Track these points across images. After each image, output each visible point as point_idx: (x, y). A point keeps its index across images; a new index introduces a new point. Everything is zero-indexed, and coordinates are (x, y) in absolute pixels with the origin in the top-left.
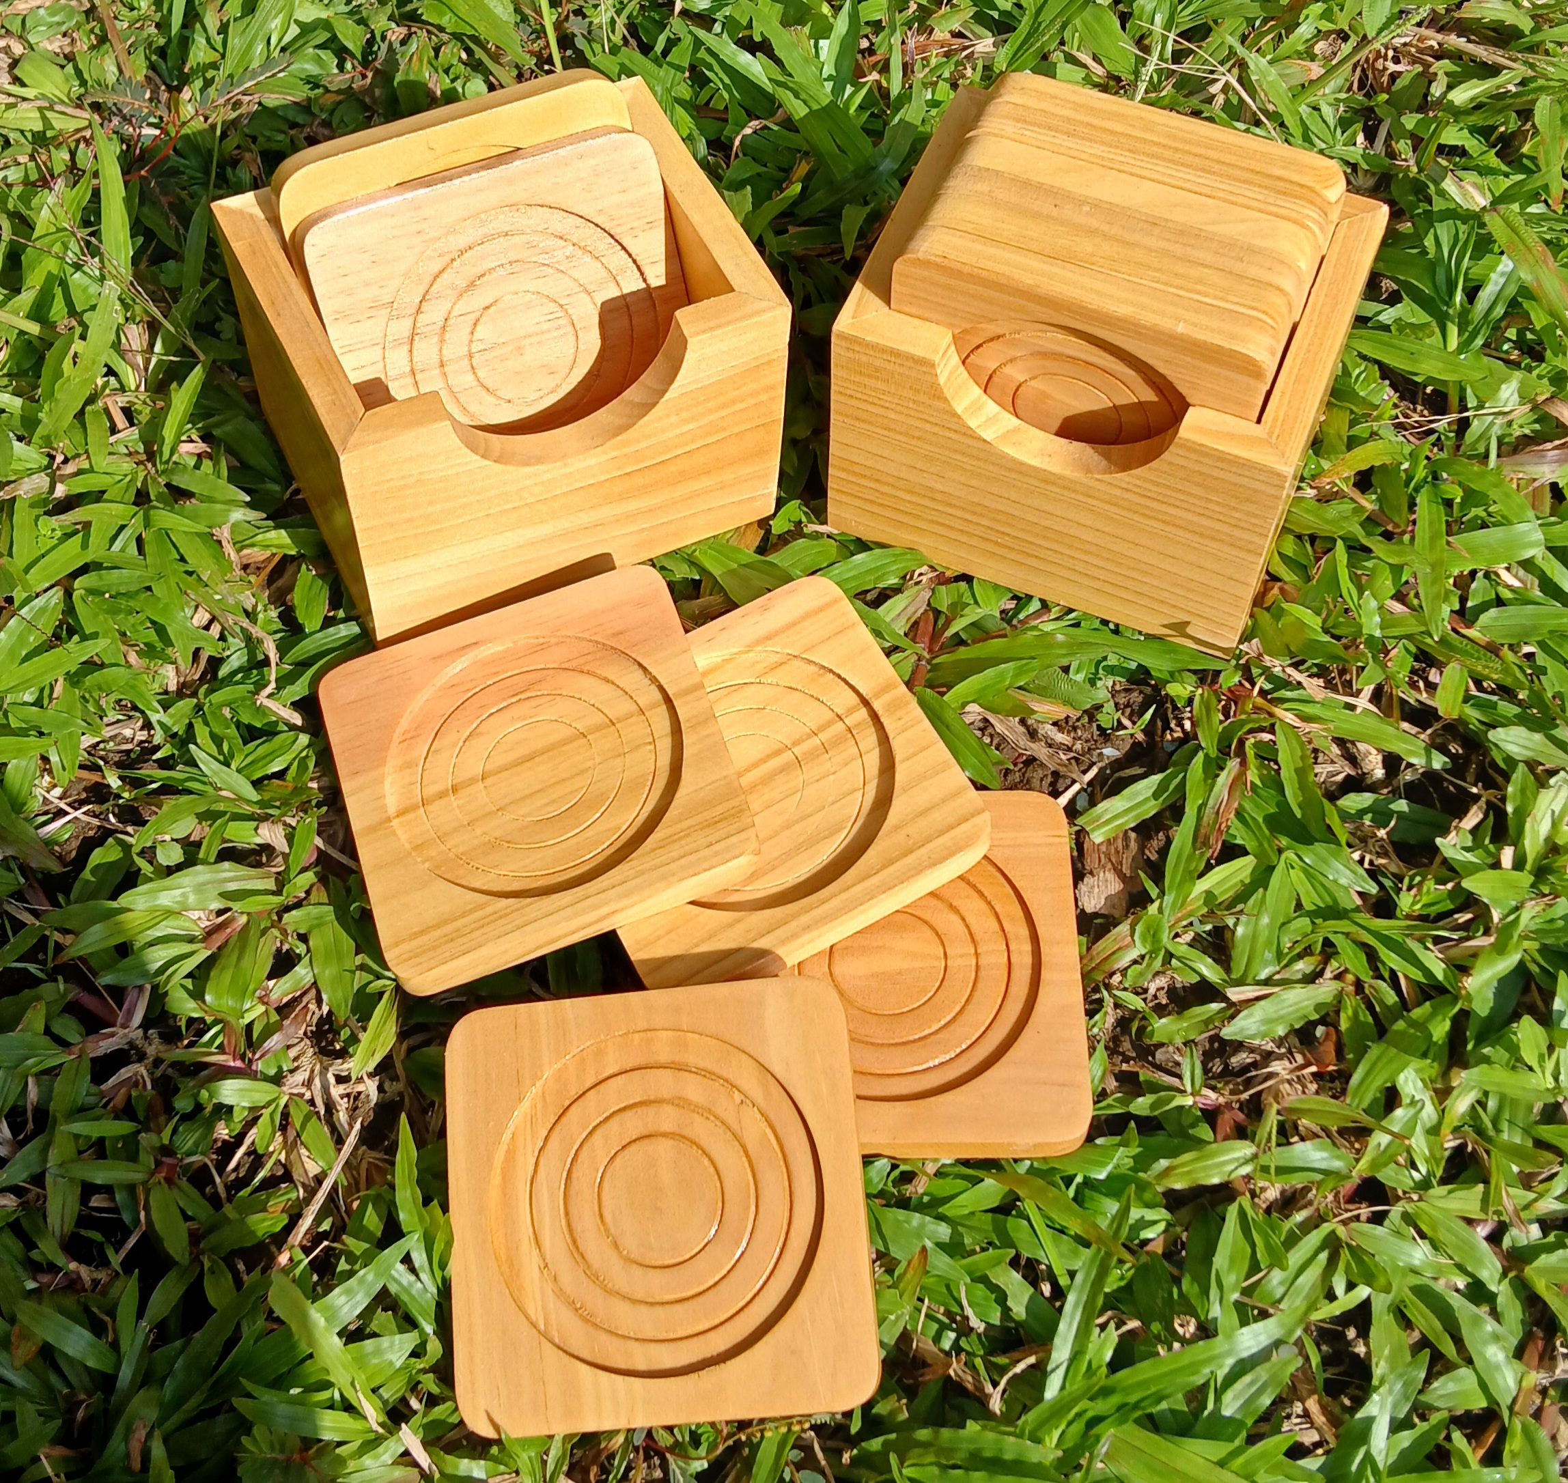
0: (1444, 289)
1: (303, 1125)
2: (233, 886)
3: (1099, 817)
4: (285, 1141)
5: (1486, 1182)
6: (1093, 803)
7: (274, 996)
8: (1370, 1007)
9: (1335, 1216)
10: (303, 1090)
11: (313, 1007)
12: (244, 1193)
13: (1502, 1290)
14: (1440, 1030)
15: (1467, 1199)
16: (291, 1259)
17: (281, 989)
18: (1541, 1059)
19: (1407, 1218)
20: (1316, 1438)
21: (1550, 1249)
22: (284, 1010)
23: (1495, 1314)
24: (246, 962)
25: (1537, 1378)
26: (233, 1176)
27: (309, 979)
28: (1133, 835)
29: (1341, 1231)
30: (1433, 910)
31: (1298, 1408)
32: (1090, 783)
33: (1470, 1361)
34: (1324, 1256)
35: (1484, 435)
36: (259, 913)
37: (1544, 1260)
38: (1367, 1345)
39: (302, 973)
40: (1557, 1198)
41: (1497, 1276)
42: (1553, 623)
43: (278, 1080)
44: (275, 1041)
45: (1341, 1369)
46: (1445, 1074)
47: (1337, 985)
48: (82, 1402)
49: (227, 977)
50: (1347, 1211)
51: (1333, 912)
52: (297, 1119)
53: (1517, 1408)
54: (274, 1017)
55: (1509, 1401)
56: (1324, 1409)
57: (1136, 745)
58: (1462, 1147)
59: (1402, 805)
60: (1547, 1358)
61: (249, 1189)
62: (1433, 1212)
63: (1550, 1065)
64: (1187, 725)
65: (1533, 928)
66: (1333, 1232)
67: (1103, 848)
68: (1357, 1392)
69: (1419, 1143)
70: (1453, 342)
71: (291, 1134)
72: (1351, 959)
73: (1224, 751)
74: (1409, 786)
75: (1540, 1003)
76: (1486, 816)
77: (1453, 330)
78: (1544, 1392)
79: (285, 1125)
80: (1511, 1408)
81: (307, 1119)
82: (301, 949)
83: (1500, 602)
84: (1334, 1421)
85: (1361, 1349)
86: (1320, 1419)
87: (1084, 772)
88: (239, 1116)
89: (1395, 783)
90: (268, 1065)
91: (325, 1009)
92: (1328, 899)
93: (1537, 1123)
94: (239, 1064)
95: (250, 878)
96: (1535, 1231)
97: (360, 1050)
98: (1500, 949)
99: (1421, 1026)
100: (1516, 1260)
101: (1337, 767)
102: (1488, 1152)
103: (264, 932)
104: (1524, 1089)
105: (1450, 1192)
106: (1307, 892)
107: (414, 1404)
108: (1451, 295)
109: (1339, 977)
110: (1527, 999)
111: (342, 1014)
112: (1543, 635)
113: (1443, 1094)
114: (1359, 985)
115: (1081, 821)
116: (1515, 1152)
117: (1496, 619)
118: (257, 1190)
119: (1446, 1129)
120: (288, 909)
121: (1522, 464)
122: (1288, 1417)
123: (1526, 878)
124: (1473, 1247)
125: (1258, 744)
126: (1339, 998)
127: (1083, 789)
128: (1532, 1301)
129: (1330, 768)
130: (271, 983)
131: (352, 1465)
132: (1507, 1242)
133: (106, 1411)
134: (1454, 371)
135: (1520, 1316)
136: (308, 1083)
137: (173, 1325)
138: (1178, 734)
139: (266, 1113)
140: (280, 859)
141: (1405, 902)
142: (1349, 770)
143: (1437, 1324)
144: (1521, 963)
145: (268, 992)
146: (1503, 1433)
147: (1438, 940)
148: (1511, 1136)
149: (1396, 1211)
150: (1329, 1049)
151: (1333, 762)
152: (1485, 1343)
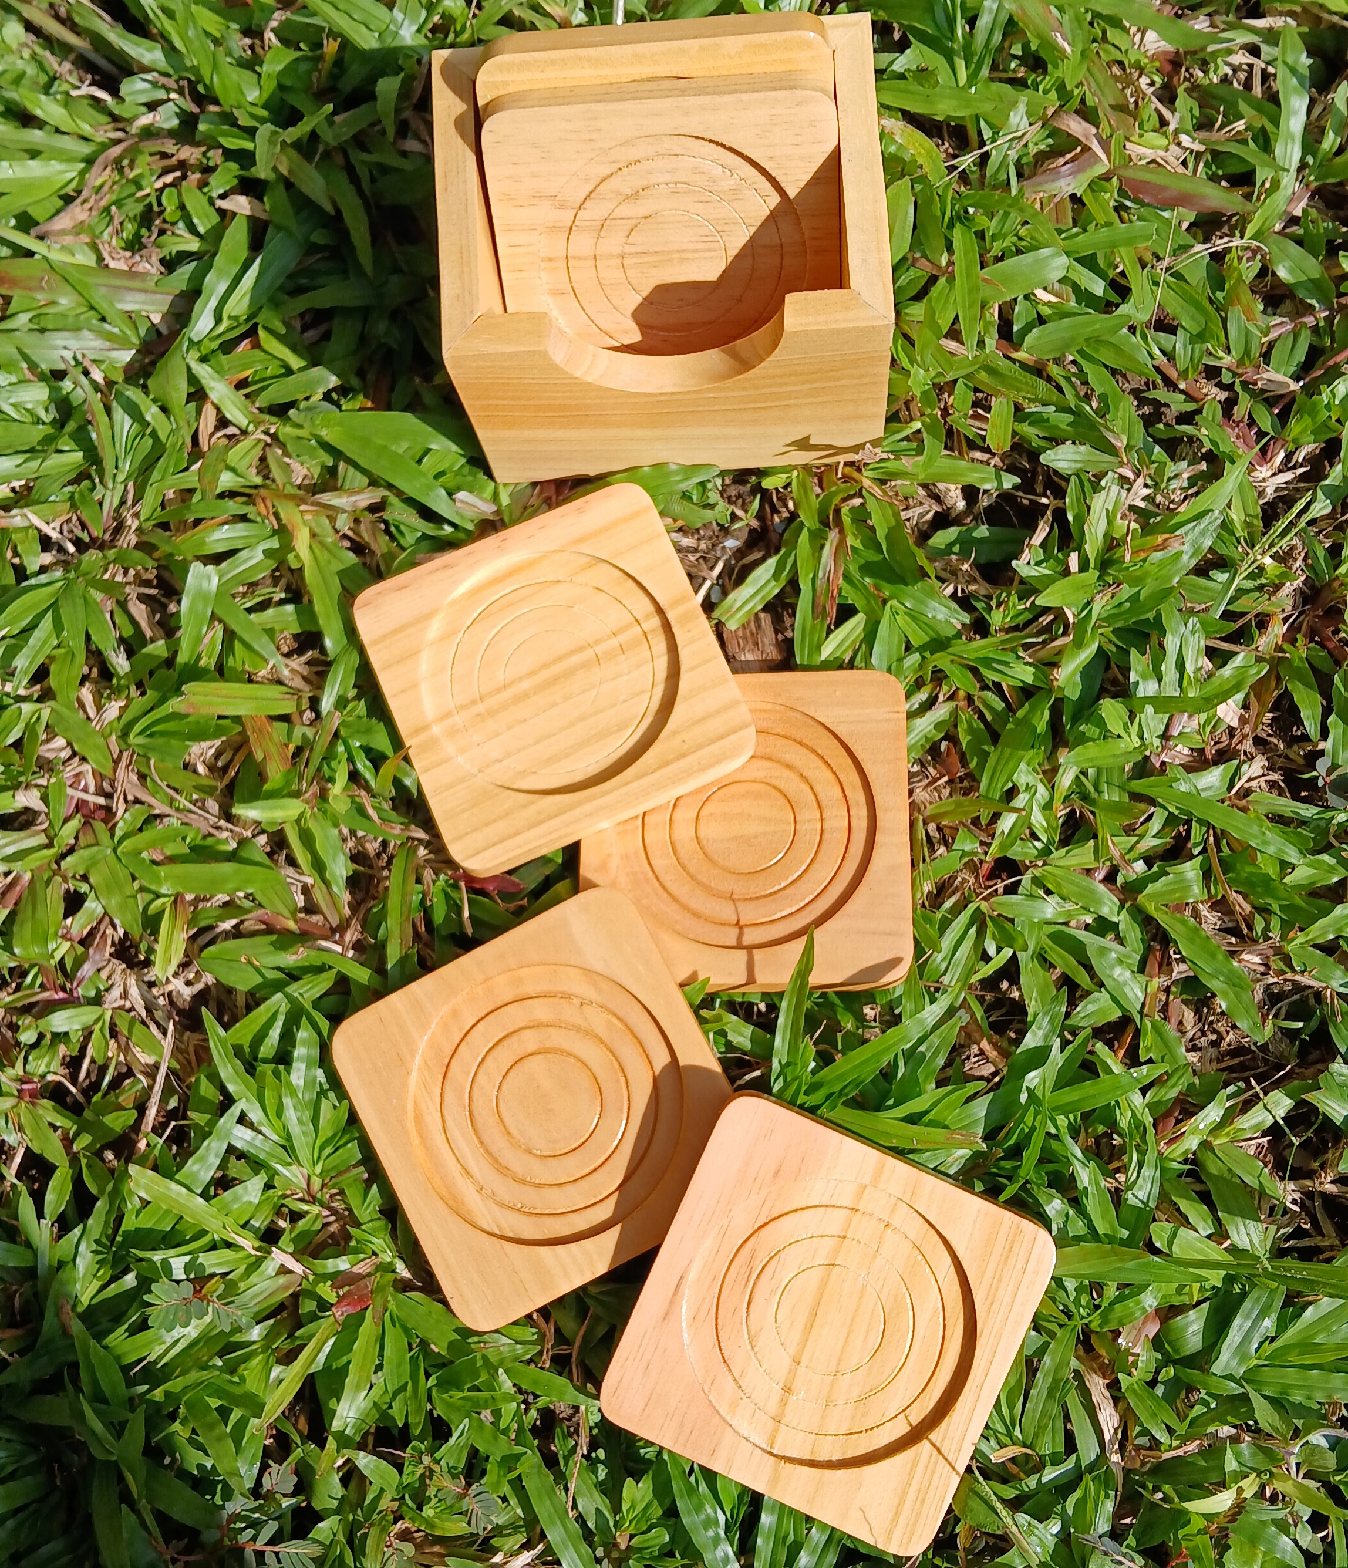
0: (945, 25)
1: (130, 1031)
2: (10, 850)
3: (731, 607)
4: (119, 1047)
5: (1095, 837)
6: (725, 594)
7: (75, 931)
8: (982, 717)
9: (978, 895)
10: (122, 1002)
11: (110, 931)
12: (96, 1098)
13: (1123, 919)
14: (1042, 722)
15: (1083, 854)
16: (148, 1145)
17: (79, 925)
18: (1126, 727)
19: (1036, 881)
20: (993, 1069)
21: (1155, 878)
22: (85, 942)
23: (1120, 940)
24: (40, 913)
25: (1158, 982)
26: (87, 1082)
27: (100, 911)
28: (762, 615)
29: (984, 906)
30: (1021, 620)
31: (975, 1049)
32: (720, 576)
33: (1102, 985)
34: (973, 931)
35: (1003, 164)
36: (40, 868)
37: (1151, 888)
38: (1019, 989)
39: (92, 907)
40: (1154, 837)
41: (1116, 909)
42: (1088, 331)
43: (97, 1001)
44: (87, 969)
45: (1004, 1010)
46: (1052, 756)
47: (951, 705)
48: (16, 1291)
49: (28, 927)
50: (987, 887)
51: (939, 644)
52: (123, 1027)
53: (1145, 1011)
54: (80, 949)
55: (1139, 1007)
56: (995, 1046)
57: (752, 531)
58: (1073, 811)
59: (983, 531)
60: (1165, 965)
61: (100, 1094)
62: (1056, 871)
63: (1134, 729)
64: (791, 505)
65: (1105, 615)
66: (978, 908)
67: (740, 633)
68: (1020, 1026)
69: (1038, 819)
70: (963, 76)
71: (123, 1040)
72: (961, 681)
73: (825, 523)
74: (988, 510)
75: (1120, 677)
76: (1052, 528)
77: (960, 64)
78: (1167, 990)
79: (114, 1033)
80: (1141, 1012)
81: (131, 1024)
82: (84, 888)
83: (1041, 320)
84: (1005, 1054)
85: (1015, 994)
86: (992, 1054)
87: (712, 568)
88: (76, 1038)
89: (975, 511)
90: (87, 989)
91: (121, 932)
92: (931, 633)
93: (1130, 779)
94: (61, 995)
95: (22, 839)
96: (1140, 866)
97: (158, 959)
98: (1079, 644)
99: (1026, 721)
100: (1129, 893)
101: (926, 507)
102: (1093, 813)
103: (48, 882)
104: (1115, 756)
105: (1067, 852)
106: (914, 631)
107: (282, 1224)
108: (952, 30)
109: (952, 697)
110: (1110, 675)
111: (136, 932)
112: (1081, 343)
113: (1050, 774)
114: (969, 698)
115: (716, 614)
116: (1115, 808)
117: (1039, 338)
118: (106, 1093)
119: (1058, 803)
120: (63, 856)
121: (1041, 184)
122: (968, 1058)
123: (1093, 574)
124: (1093, 892)
125: (852, 510)
126: (955, 714)
127: (712, 585)
128: (1146, 921)
129: (920, 510)
130: (69, 921)
131: (242, 1286)
132: (1120, 880)
133: (36, 1295)
134: (966, 107)
135: (1140, 936)
136: (125, 995)
137: (71, 1215)
138: (786, 515)
139: (97, 1028)
140: (42, 817)
141: (997, 619)
142: (936, 508)
143: (1072, 961)
144: (1100, 648)
145: (69, 929)
146: (1137, 1033)
147: (1027, 647)
148: (1111, 795)
149: (1026, 879)
150: (955, 759)
151: (921, 504)
152: (1112, 968)
